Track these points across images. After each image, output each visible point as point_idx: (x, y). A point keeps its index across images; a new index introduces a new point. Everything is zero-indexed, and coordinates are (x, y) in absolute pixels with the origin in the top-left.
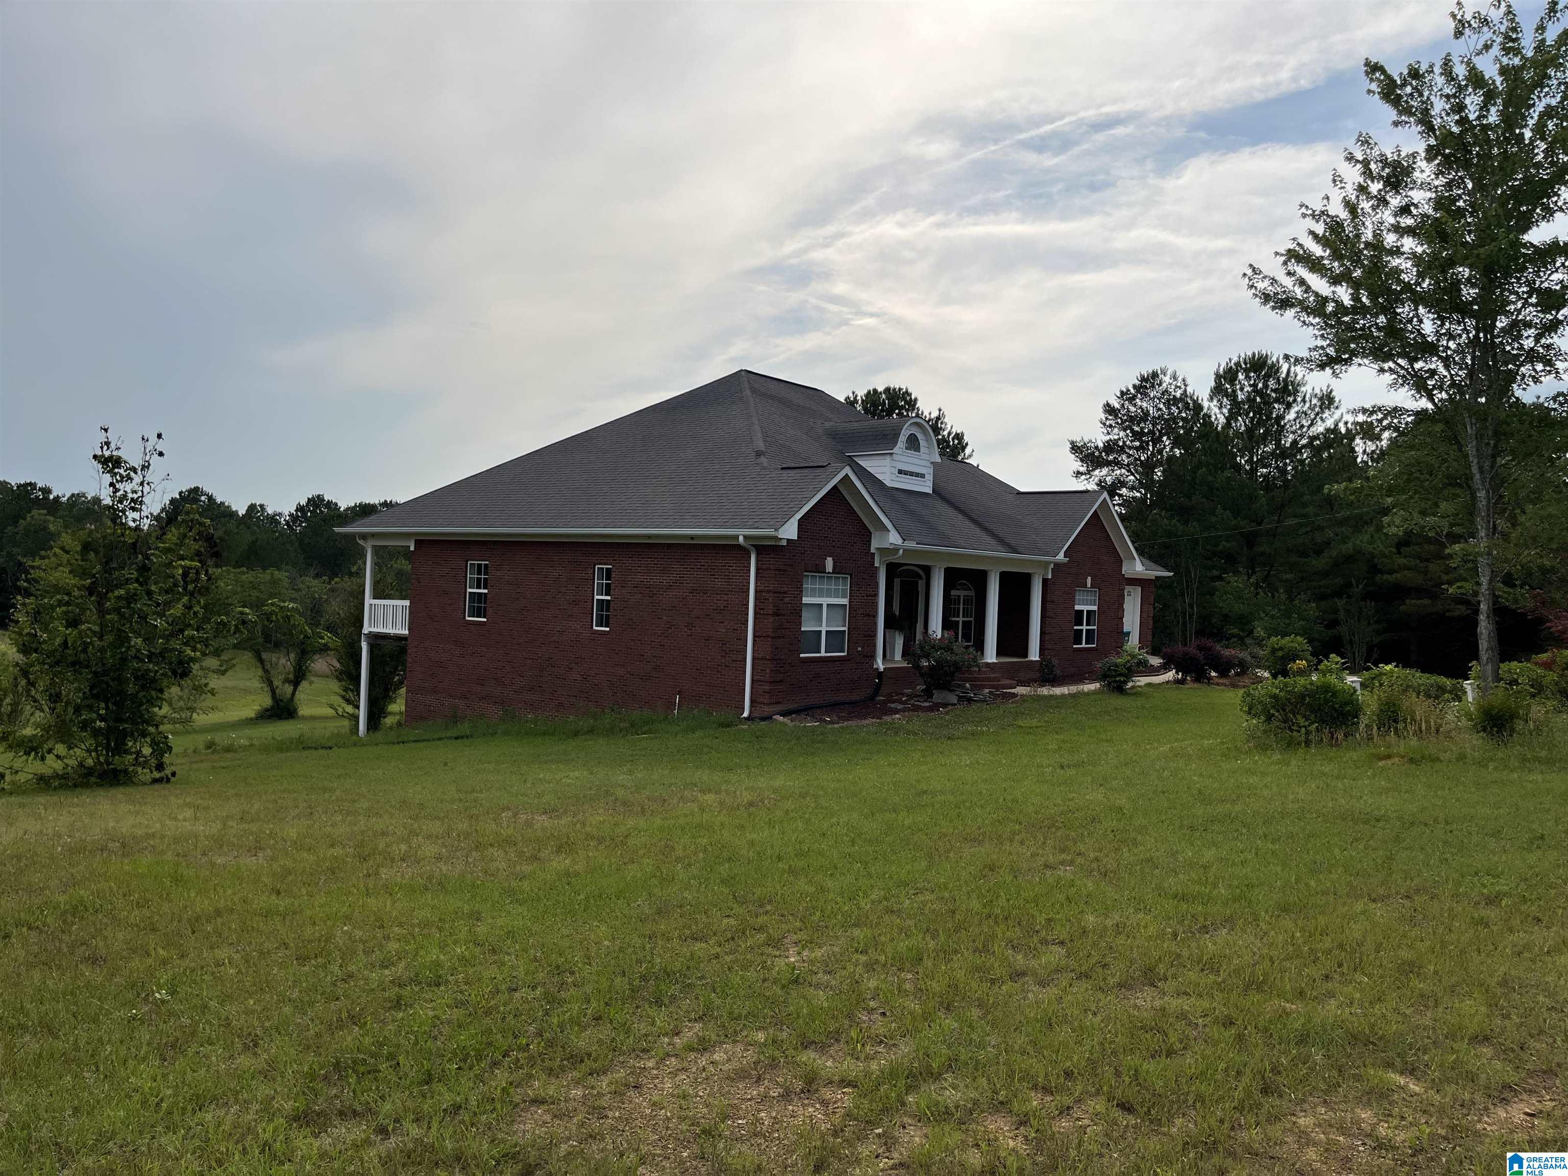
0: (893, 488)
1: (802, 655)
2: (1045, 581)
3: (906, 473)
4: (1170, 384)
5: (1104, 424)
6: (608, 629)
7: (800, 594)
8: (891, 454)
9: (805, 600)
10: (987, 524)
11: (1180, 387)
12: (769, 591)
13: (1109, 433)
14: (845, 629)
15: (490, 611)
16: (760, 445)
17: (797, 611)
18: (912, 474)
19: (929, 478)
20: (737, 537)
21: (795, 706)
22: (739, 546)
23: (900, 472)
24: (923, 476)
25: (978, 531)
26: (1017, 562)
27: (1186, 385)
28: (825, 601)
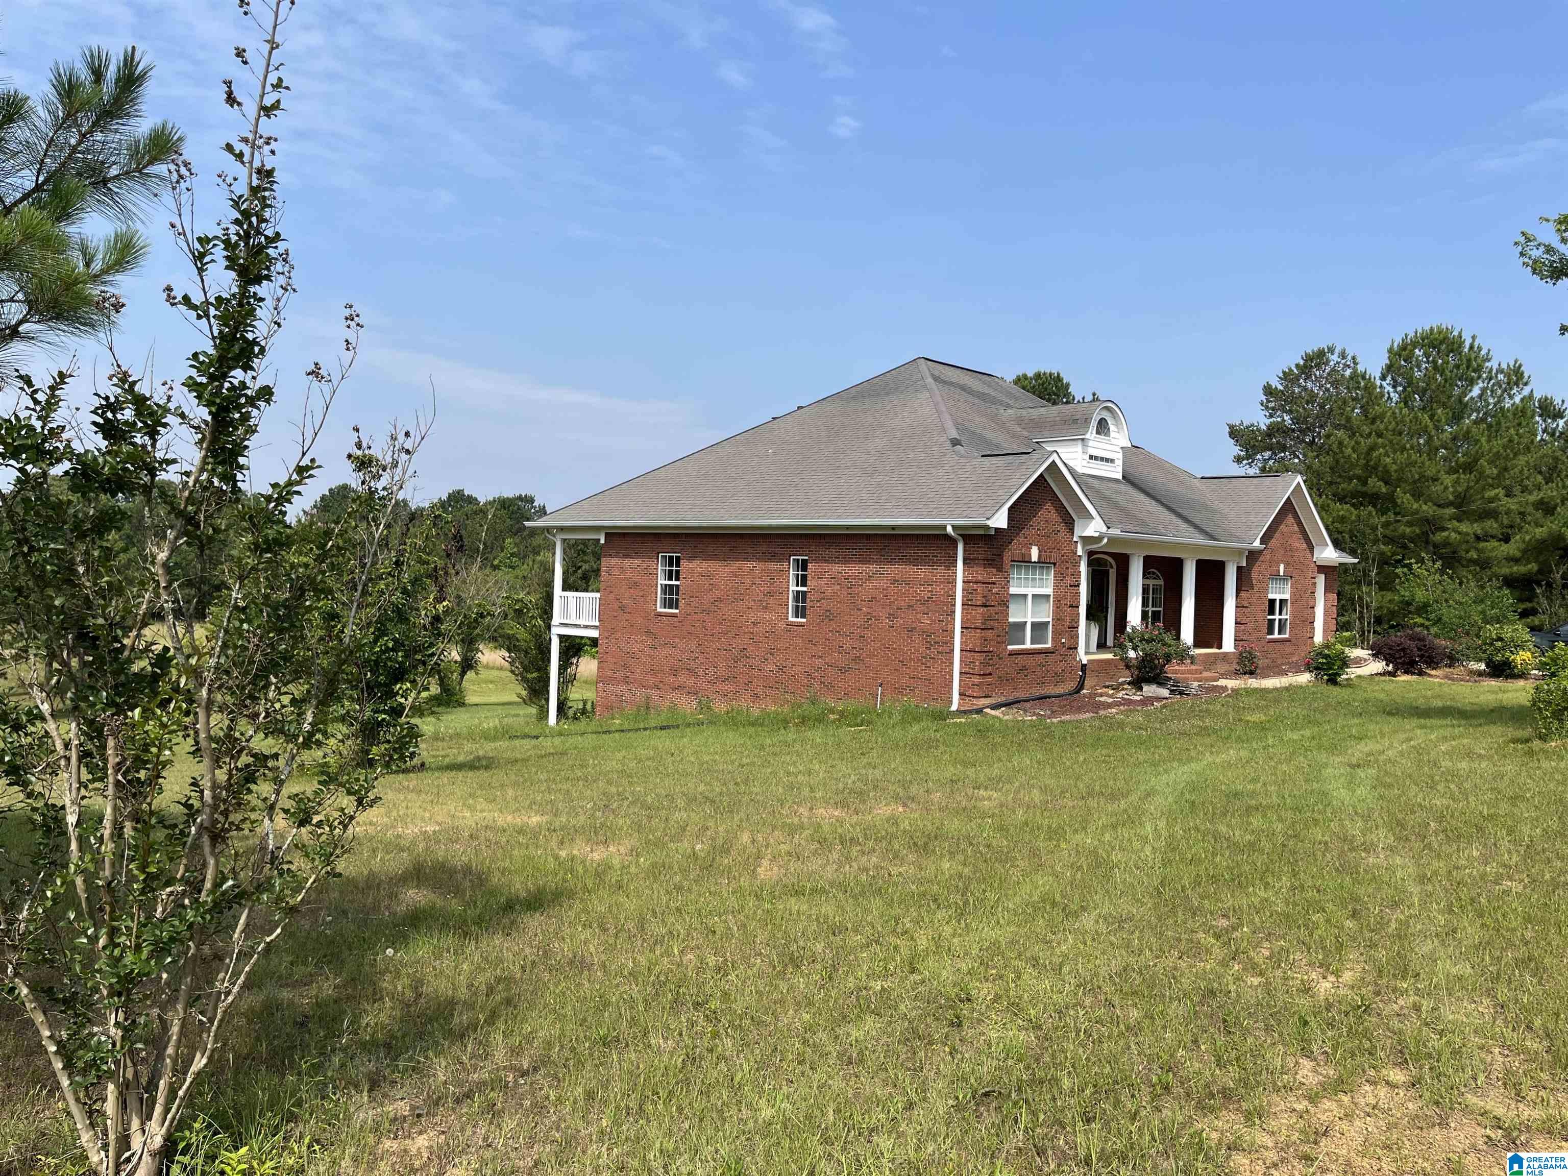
0: (1085, 475)
1: (1010, 647)
2: (1239, 569)
3: (1096, 458)
4: (1338, 363)
5: (1267, 408)
6: (804, 620)
7: (1006, 586)
8: (1083, 440)
9: (1013, 590)
10: (1180, 510)
11: (1349, 366)
12: (976, 582)
13: (1271, 416)
14: (1050, 620)
15: (682, 603)
16: (954, 434)
17: (1004, 603)
18: (1102, 459)
19: (1119, 463)
20: (944, 527)
21: (1004, 699)
22: (947, 537)
23: (1091, 457)
24: (1112, 461)
25: (1173, 518)
26: (1211, 550)
27: (1356, 363)
28: (1030, 591)
